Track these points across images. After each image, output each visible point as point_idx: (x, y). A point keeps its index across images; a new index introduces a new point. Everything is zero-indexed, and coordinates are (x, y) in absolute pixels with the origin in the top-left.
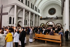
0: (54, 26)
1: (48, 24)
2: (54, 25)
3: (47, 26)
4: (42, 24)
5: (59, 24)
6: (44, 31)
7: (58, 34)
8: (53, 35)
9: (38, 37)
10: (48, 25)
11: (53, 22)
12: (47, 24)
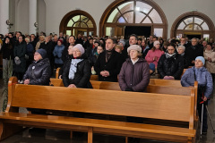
0: (158, 32)
1: (121, 14)
2: (164, 26)
3: (108, 31)
4: (76, 18)
5: (198, 21)
6: (74, 62)
7: (178, 82)
8: (145, 89)
9: (34, 111)
10: (115, 25)
11: (155, 7)
12: (110, 20)
